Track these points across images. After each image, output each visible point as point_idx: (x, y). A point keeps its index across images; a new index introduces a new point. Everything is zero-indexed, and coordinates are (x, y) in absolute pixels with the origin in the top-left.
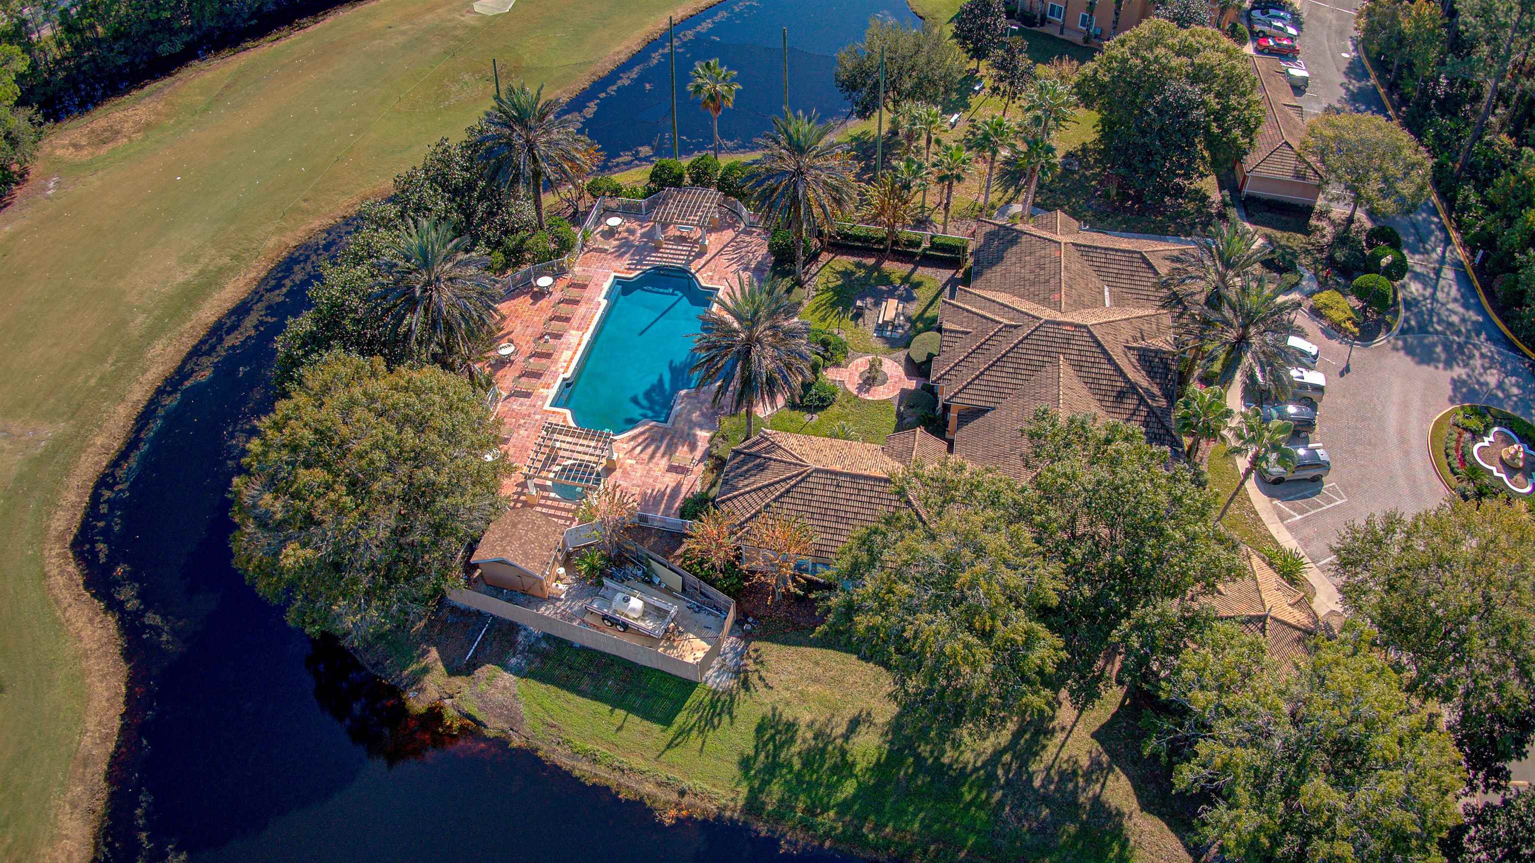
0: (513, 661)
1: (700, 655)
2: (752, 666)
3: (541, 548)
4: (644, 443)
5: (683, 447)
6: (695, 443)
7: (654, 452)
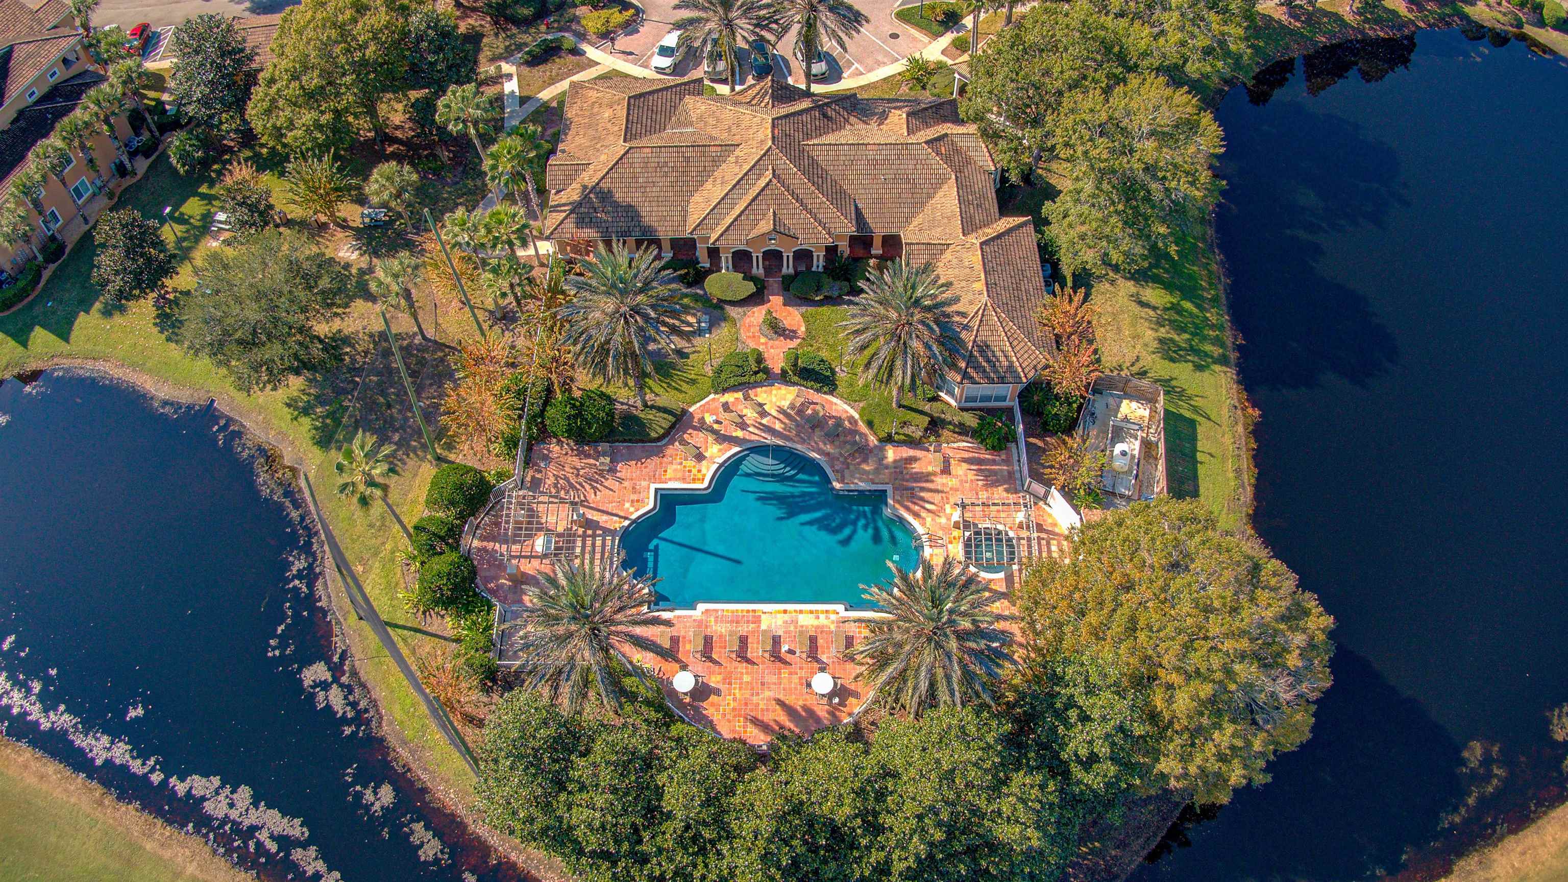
4: (921, 503)
5: (916, 467)
6: (906, 459)
7: (931, 490)
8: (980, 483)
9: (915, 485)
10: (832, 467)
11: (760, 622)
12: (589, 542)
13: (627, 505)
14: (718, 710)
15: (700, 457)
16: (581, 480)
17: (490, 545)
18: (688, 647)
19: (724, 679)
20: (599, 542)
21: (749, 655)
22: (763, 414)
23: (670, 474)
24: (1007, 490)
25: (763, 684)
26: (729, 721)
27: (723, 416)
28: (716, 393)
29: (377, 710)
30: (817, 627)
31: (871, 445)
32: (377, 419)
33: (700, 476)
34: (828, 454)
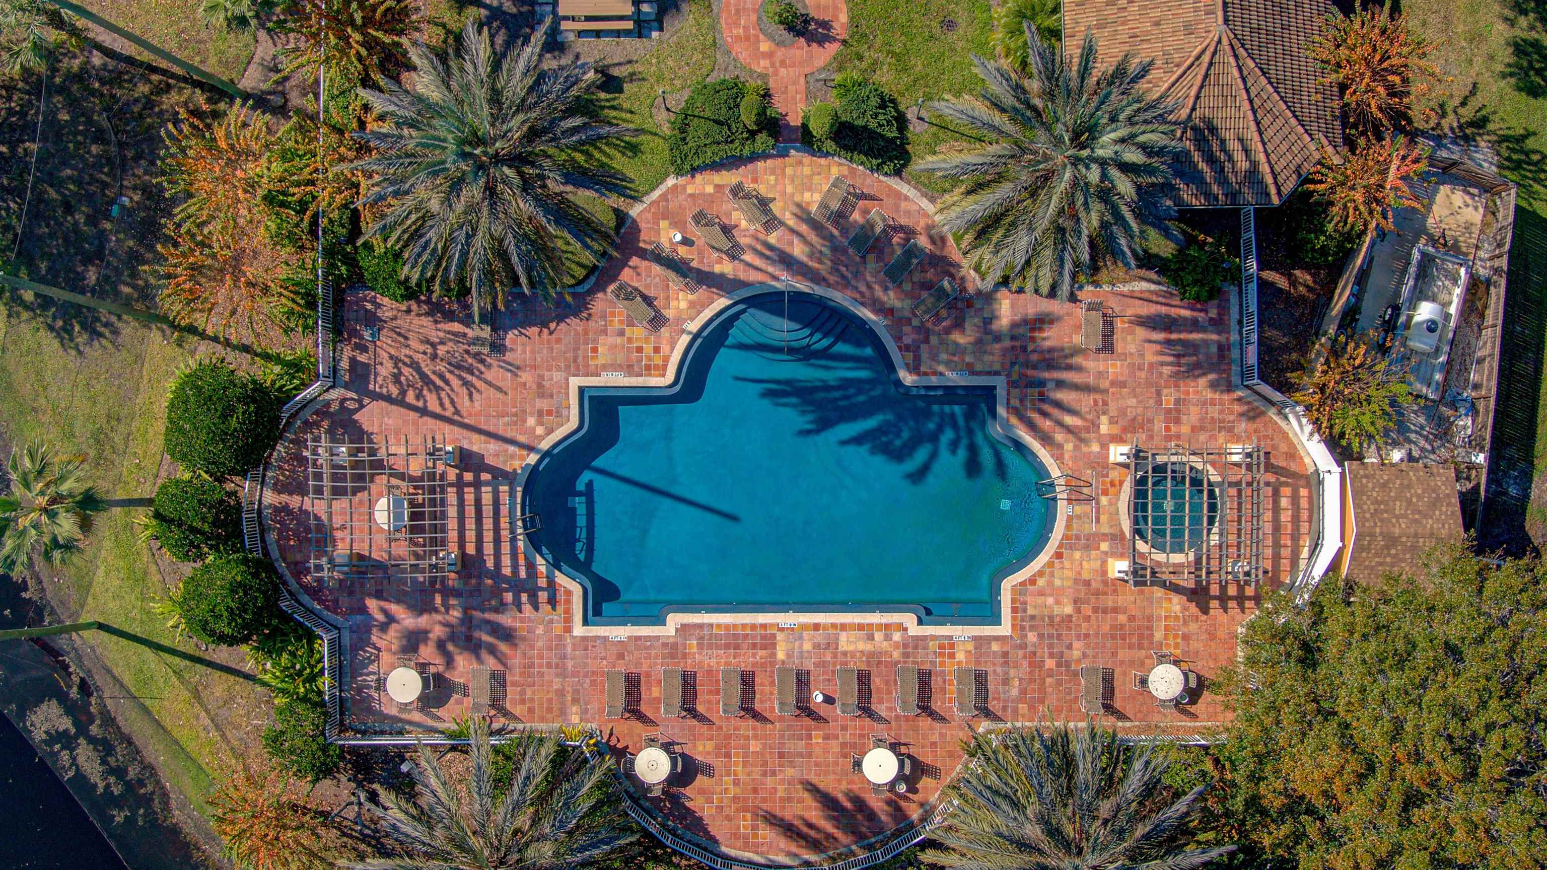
0: (1513, 491)
1: (1458, 197)
2: (1450, 121)
3: (1409, 487)
4: (1056, 412)
5: (1051, 337)
6: (1035, 321)
7: (1076, 387)
8: (1167, 370)
9: (1046, 375)
10: (898, 338)
11: (774, 646)
12: (469, 495)
13: (531, 421)
14: (710, 801)
15: (657, 321)
16: (441, 367)
17: (294, 501)
18: (656, 692)
19: (717, 747)
20: (487, 497)
21: (757, 706)
22: (772, 223)
23: (603, 357)
24: (1213, 386)
25: (781, 755)
26: (729, 818)
27: (697, 233)
28: (679, 173)
29: (158, 782)
30: (871, 654)
31: (971, 289)
32: (52, 235)
33: (657, 360)
34: (888, 312)
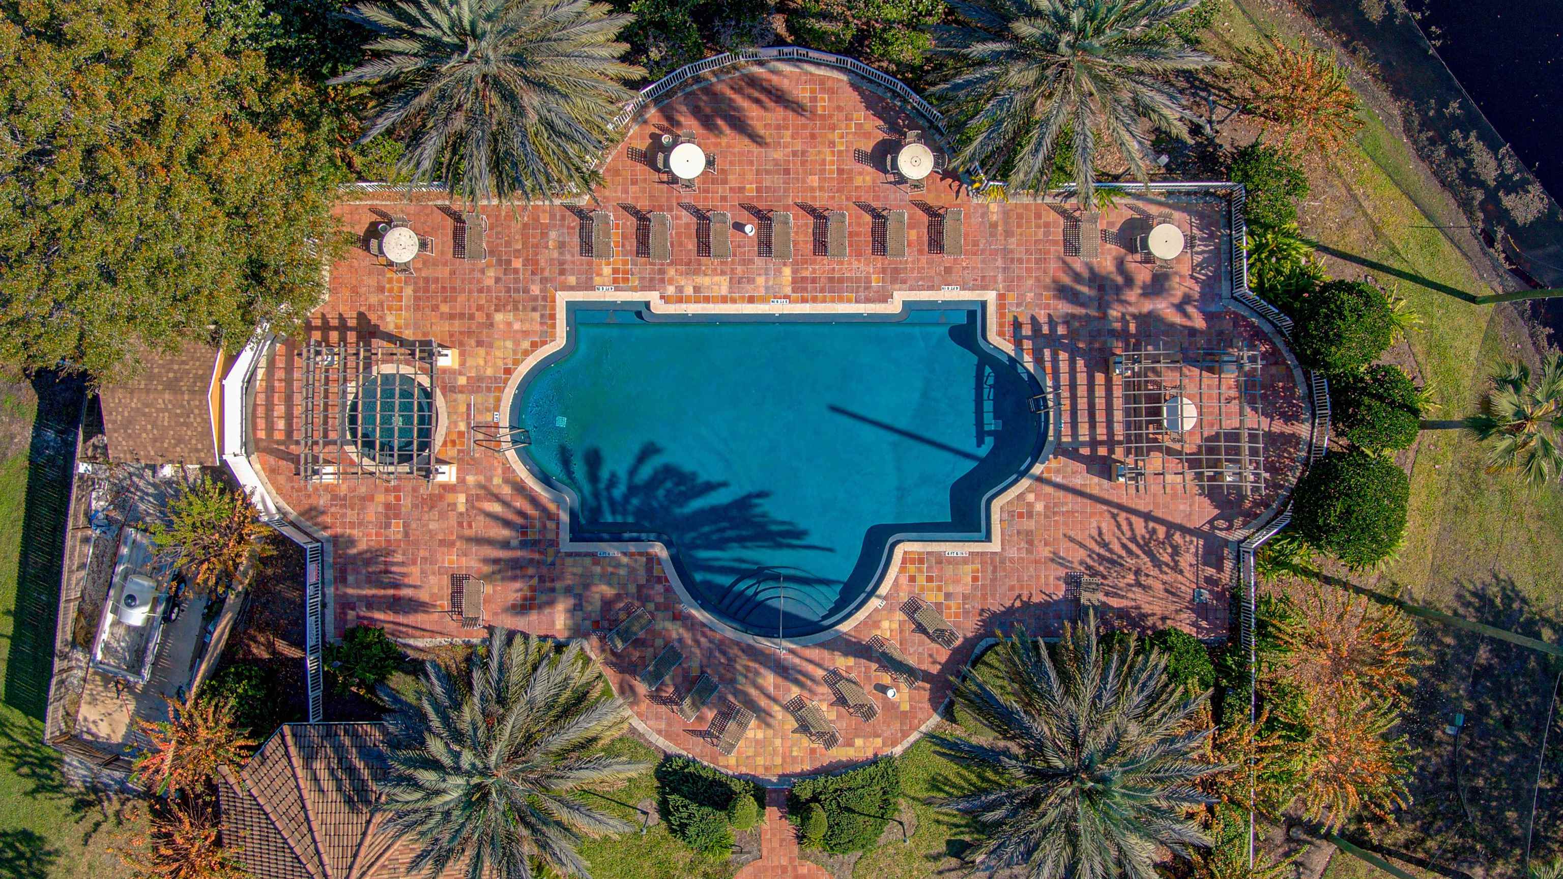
0: (50, 434)
1: (102, 730)
2: (111, 808)
3: (155, 440)
4: (511, 516)
5: (513, 591)
6: (531, 608)
7: (490, 542)
8: (399, 558)
9: (519, 553)
10: (668, 590)
11: (794, 281)
12: (1101, 432)
13: (1039, 507)
14: (859, 126)
15: (912, 608)
16: (1130, 562)
17: (1278, 426)
18: (913, 234)
19: (851, 179)
20: (1084, 430)
21: (811, 220)
22: (796, 708)
23: (967, 571)
24: (351, 542)
25: (787, 172)
26: (840, 109)
27: (872, 699)
28: (890, 759)
29: (1415, 142)
30: (696, 272)
31: (594, 639)
32: (1524, 694)
33: (912, 568)
34: (677, 617)
